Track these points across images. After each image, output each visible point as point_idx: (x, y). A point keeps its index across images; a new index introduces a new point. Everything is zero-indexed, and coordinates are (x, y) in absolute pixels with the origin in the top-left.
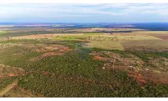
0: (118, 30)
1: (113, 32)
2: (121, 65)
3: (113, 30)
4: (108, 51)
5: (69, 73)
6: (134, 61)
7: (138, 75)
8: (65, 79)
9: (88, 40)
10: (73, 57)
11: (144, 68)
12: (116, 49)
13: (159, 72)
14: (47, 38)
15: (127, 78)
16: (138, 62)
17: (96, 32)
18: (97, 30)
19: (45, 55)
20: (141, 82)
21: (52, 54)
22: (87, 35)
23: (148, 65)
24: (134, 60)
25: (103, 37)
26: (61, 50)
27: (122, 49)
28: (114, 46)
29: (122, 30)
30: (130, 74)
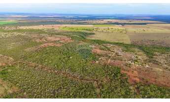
0: (131, 22)
1: (125, 24)
2: (119, 60)
3: (127, 22)
4: (111, 43)
5: (56, 66)
6: (136, 56)
7: (133, 72)
8: (50, 71)
9: (94, 32)
10: (69, 48)
11: (144, 64)
12: (121, 42)
13: (161, 70)
14: (53, 29)
15: (119, 75)
16: (139, 57)
17: (107, 24)
18: (108, 22)
19: (43, 45)
20: (133, 81)
21: (50, 44)
22: (96, 27)
23: (150, 61)
24: (136, 54)
25: (112, 29)
26: (61, 42)
27: (128, 42)
28: (120, 38)
29: (136, 22)
30: (125, 70)
